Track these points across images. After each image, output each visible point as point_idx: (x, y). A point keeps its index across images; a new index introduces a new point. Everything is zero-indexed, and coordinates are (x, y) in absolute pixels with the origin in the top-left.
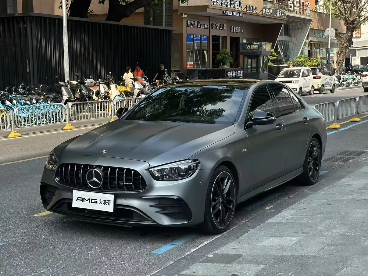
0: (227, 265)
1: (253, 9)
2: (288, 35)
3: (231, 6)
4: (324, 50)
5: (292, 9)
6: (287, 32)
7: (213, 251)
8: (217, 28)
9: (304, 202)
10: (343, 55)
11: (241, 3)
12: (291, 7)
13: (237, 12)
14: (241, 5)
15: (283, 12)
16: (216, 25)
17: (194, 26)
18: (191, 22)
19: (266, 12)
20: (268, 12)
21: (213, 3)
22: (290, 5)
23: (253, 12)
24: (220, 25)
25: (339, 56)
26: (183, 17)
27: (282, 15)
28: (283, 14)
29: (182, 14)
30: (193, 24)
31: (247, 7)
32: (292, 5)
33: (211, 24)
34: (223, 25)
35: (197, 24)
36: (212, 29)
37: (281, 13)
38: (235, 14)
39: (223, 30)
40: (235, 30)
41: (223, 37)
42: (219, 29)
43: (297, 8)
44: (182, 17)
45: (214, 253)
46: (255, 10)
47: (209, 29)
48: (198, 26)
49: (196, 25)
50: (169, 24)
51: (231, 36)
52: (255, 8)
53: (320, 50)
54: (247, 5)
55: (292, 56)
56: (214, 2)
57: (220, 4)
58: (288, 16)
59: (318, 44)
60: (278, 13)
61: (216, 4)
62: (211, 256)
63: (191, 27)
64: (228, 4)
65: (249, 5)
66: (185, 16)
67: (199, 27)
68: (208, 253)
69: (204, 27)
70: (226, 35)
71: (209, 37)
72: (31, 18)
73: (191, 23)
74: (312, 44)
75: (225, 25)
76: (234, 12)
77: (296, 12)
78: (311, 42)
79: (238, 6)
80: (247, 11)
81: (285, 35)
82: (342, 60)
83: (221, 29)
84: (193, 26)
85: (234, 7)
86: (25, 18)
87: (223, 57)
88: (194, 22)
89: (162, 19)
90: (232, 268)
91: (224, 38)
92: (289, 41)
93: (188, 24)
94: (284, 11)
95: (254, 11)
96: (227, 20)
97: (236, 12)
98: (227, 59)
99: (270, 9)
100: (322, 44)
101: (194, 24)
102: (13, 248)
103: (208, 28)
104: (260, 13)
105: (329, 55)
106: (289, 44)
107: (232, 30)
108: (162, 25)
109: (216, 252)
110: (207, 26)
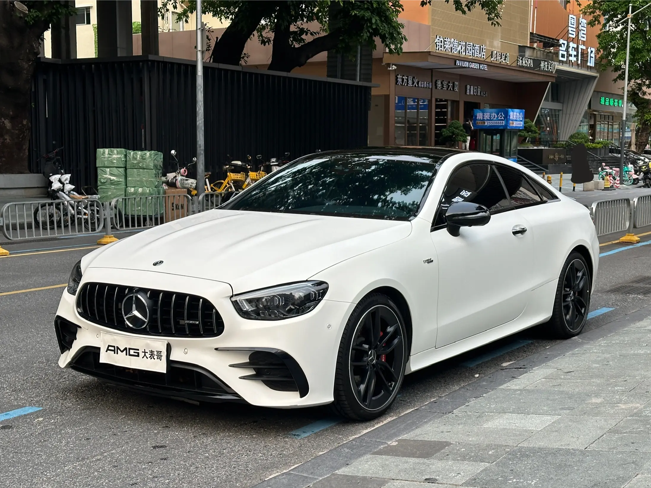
0: (421, 460)
1: (501, 58)
2: (557, 100)
3: (467, 54)
4: (616, 126)
5: (565, 59)
6: (556, 97)
7: (399, 436)
8: (444, 87)
9: (570, 357)
10: (646, 134)
11: (482, 48)
12: (563, 56)
13: (476, 63)
14: (482, 51)
15: (550, 64)
16: (442, 83)
17: (408, 84)
18: (403, 77)
19: (522, 63)
20: (526, 63)
21: (437, 48)
22: (561, 52)
23: (502, 63)
24: (449, 83)
25: (639, 134)
26: (391, 69)
27: (548, 68)
28: (551, 66)
29: (388, 65)
30: (405, 80)
31: (492, 55)
32: (565, 53)
33: (434, 81)
34: (454, 84)
35: (413, 81)
36: (436, 88)
37: (546, 66)
38: (473, 66)
39: (453, 90)
40: (472, 91)
41: (453, 102)
42: (447, 89)
43: (573, 59)
44: (389, 69)
45: (400, 438)
46: (505, 59)
47: (432, 88)
48: (413, 84)
49: (410, 82)
50: (367, 77)
51: (465, 100)
52: (506, 57)
53: (610, 126)
54: (492, 52)
55: (564, 134)
56: (440, 46)
57: (449, 50)
58: (558, 71)
59: (607, 115)
60: (542, 65)
61: (442, 49)
62: (395, 444)
63: (402, 85)
64: (463, 49)
65: (495, 52)
66: (393, 69)
67: (415, 86)
68: (390, 437)
69: (423, 86)
70: (458, 100)
71: (430, 101)
72: (150, 63)
73: (403, 80)
74: (597, 116)
75: (456, 83)
76: (471, 62)
77: (571, 63)
78: (595, 113)
79: (478, 53)
80: (493, 62)
81: (553, 100)
82: (645, 141)
83: (450, 89)
84: (406, 85)
85: (471, 55)
86: (141, 63)
87: (453, 133)
88: (408, 77)
89: (356, 70)
90: (429, 466)
91: (455, 103)
92: (559, 110)
93: (398, 80)
94: (553, 62)
95: (504, 61)
96: (461, 75)
97: (474, 63)
98: (458, 135)
99: (528, 58)
100: (613, 116)
101: (408, 81)
102: (55, 417)
103: (429, 88)
104: (513, 65)
105: (623, 134)
106: (558, 115)
107: (468, 91)
108: (355, 79)
109: (405, 436)
110: (429, 84)
